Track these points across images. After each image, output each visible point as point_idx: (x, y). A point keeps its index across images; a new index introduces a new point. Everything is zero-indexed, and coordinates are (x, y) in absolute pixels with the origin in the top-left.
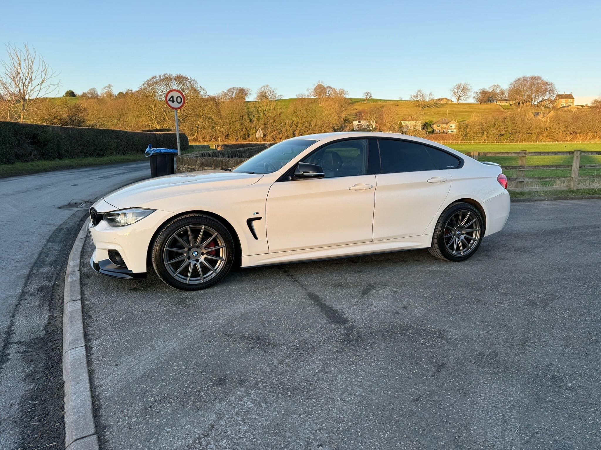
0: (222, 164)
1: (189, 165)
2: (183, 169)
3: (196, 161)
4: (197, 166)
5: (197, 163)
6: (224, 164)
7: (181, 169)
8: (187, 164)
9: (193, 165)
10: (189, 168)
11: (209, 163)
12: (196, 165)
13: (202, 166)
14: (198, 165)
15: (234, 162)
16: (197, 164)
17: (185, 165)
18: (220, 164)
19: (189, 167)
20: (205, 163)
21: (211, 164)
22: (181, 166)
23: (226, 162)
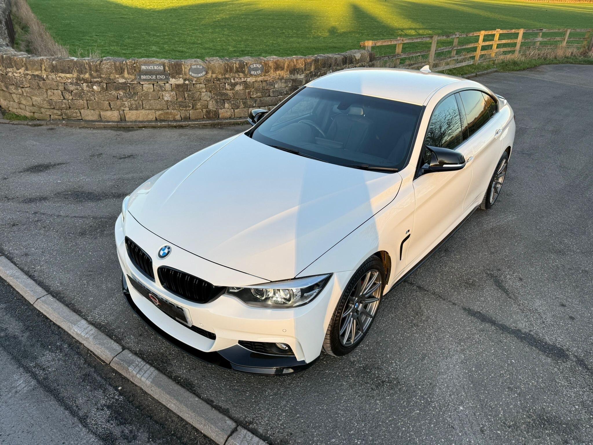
0: (90, 69)
1: (27, 69)
2: (16, 75)
3: (41, 64)
4: (43, 72)
5: (43, 67)
6: (95, 69)
7: (10, 74)
8: (23, 68)
9: (37, 70)
10: (27, 74)
11: (67, 68)
12: (41, 70)
13: (53, 72)
14: (45, 70)
15: (111, 65)
16: (43, 69)
17: (18, 69)
18: (86, 69)
19: (28, 72)
20: (59, 67)
21: (69, 68)
22: (9, 70)
23: (97, 66)
